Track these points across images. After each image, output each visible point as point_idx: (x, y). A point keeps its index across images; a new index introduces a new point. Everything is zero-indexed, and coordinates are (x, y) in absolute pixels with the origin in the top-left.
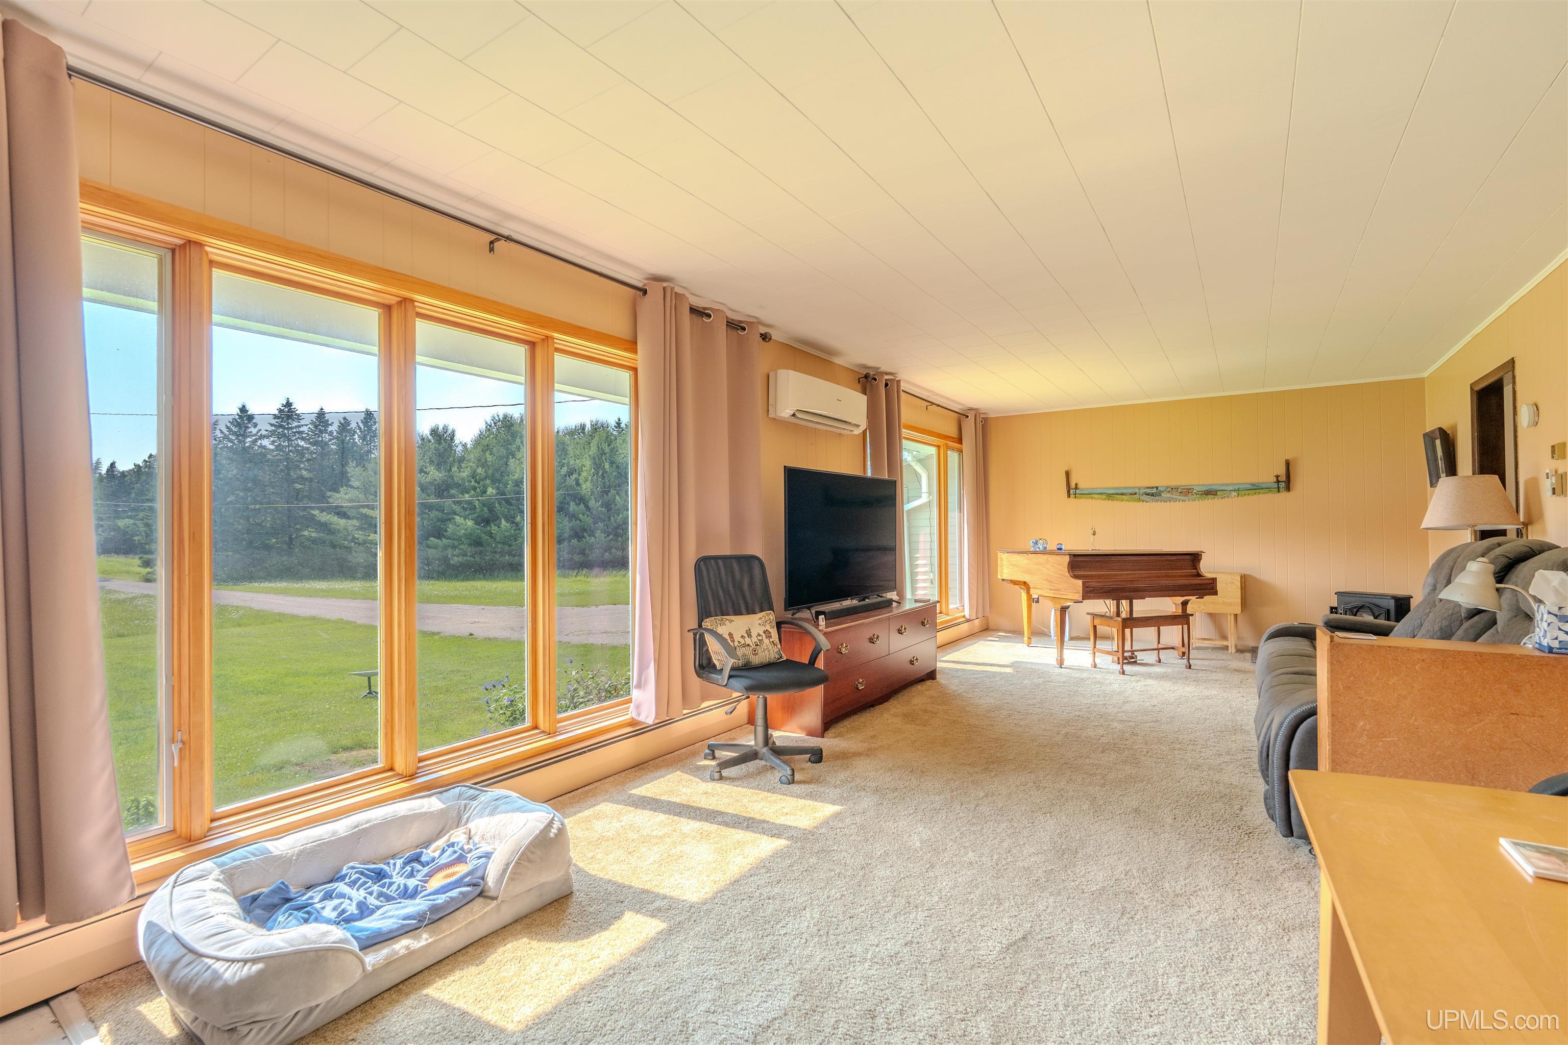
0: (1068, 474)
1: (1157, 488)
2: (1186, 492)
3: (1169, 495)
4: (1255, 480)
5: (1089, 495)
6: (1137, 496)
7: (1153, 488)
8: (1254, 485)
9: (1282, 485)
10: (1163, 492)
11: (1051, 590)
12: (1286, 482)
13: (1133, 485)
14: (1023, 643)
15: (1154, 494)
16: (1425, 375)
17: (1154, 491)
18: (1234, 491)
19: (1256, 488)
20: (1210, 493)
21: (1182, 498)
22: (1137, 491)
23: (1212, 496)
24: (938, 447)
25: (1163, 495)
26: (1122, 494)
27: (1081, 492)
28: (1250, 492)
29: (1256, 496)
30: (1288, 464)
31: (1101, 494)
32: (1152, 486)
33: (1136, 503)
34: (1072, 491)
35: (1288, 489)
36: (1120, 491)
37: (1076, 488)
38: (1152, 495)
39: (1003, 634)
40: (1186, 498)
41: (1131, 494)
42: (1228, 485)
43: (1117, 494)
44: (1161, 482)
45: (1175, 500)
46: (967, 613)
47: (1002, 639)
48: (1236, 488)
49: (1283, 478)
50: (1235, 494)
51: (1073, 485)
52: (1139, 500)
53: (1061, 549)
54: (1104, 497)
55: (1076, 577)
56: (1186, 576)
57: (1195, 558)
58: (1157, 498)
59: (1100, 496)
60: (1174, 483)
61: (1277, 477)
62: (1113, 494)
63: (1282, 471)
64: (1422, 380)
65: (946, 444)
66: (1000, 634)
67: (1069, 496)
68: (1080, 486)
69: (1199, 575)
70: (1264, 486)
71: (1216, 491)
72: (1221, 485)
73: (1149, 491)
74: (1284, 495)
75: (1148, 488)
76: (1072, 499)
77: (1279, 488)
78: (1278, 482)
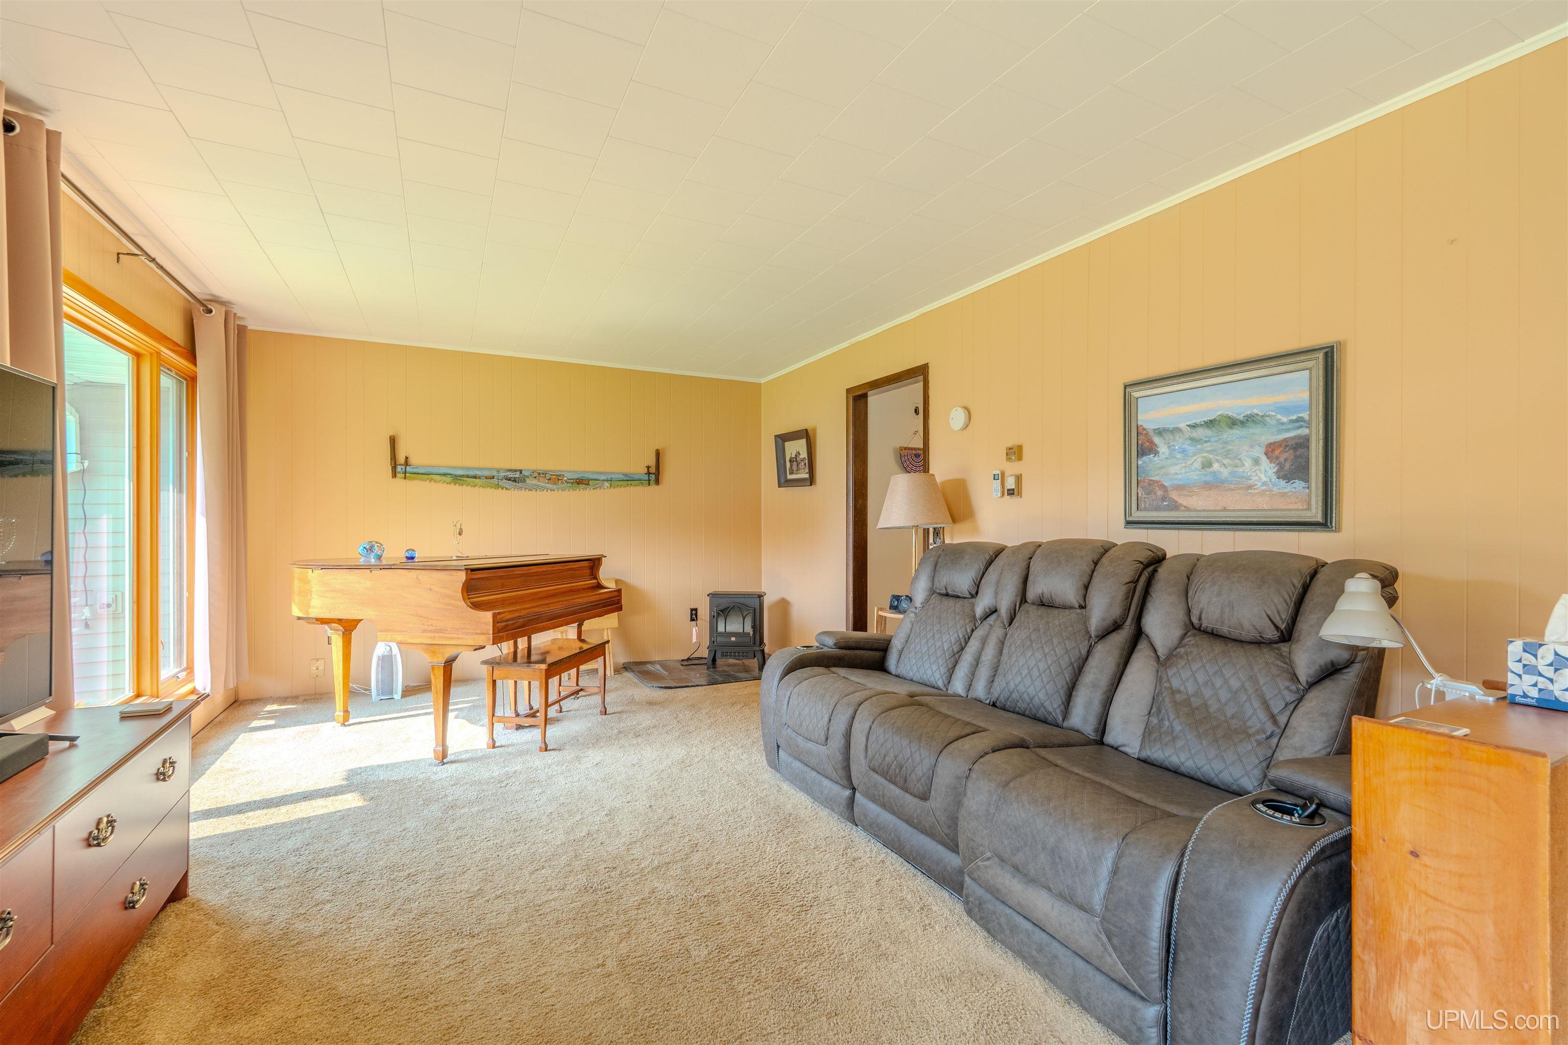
0: (393, 441)
1: (521, 471)
2: (555, 479)
3: (535, 482)
4: (626, 470)
5: (426, 475)
6: (495, 481)
7: (516, 471)
8: (626, 475)
9: (653, 477)
10: (528, 477)
11: (425, 631)
12: (655, 475)
13: (489, 465)
14: (333, 720)
15: (516, 479)
16: (763, 381)
17: (517, 475)
18: (607, 480)
19: (629, 480)
20: (581, 482)
21: (550, 486)
22: (495, 474)
23: (583, 486)
24: (138, 356)
25: (528, 481)
26: (475, 477)
27: (415, 470)
28: (621, 483)
29: (628, 488)
30: (658, 454)
31: (444, 475)
32: (513, 468)
33: (493, 490)
34: (399, 469)
35: (657, 482)
36: (471, 473)
37: (407, 463)
38: (515, 481)
39: (275, 707)
40: (555, 487)
41: (486, 478)
42: (601, 473)
43: (468, 477)
44: (527, 464)
45: (543, 489)
46: (202, 681)
47: (282, 720)
48: (609, 478)
49: (653, 470)
50: (607, 484)
51: (401, 459)
52: (498, 486)
53: (412, 558)
54: (449, 479)
55: (476, 606)
56: (588, 588)
57: (594, 563)
58: (520, 485)
59: (444, 478)
60: (541, 466)
61: (648, 467)
62: (463, 476)
63: (652, 462)
64: (758, 386)
65: (158, 354)
66: (270, 708)
67: (394, 475)
68: (412, 461)
69: (599, 586)
70: (636, 477)
71: (589, 480)
72: (594, 473)
73: (510, 475)
74: (653, 487)
75: (510, 470)
76: (399, 481)
77: (649, 480)
78: (649, 473)
